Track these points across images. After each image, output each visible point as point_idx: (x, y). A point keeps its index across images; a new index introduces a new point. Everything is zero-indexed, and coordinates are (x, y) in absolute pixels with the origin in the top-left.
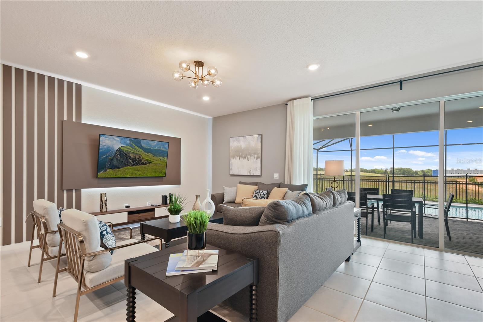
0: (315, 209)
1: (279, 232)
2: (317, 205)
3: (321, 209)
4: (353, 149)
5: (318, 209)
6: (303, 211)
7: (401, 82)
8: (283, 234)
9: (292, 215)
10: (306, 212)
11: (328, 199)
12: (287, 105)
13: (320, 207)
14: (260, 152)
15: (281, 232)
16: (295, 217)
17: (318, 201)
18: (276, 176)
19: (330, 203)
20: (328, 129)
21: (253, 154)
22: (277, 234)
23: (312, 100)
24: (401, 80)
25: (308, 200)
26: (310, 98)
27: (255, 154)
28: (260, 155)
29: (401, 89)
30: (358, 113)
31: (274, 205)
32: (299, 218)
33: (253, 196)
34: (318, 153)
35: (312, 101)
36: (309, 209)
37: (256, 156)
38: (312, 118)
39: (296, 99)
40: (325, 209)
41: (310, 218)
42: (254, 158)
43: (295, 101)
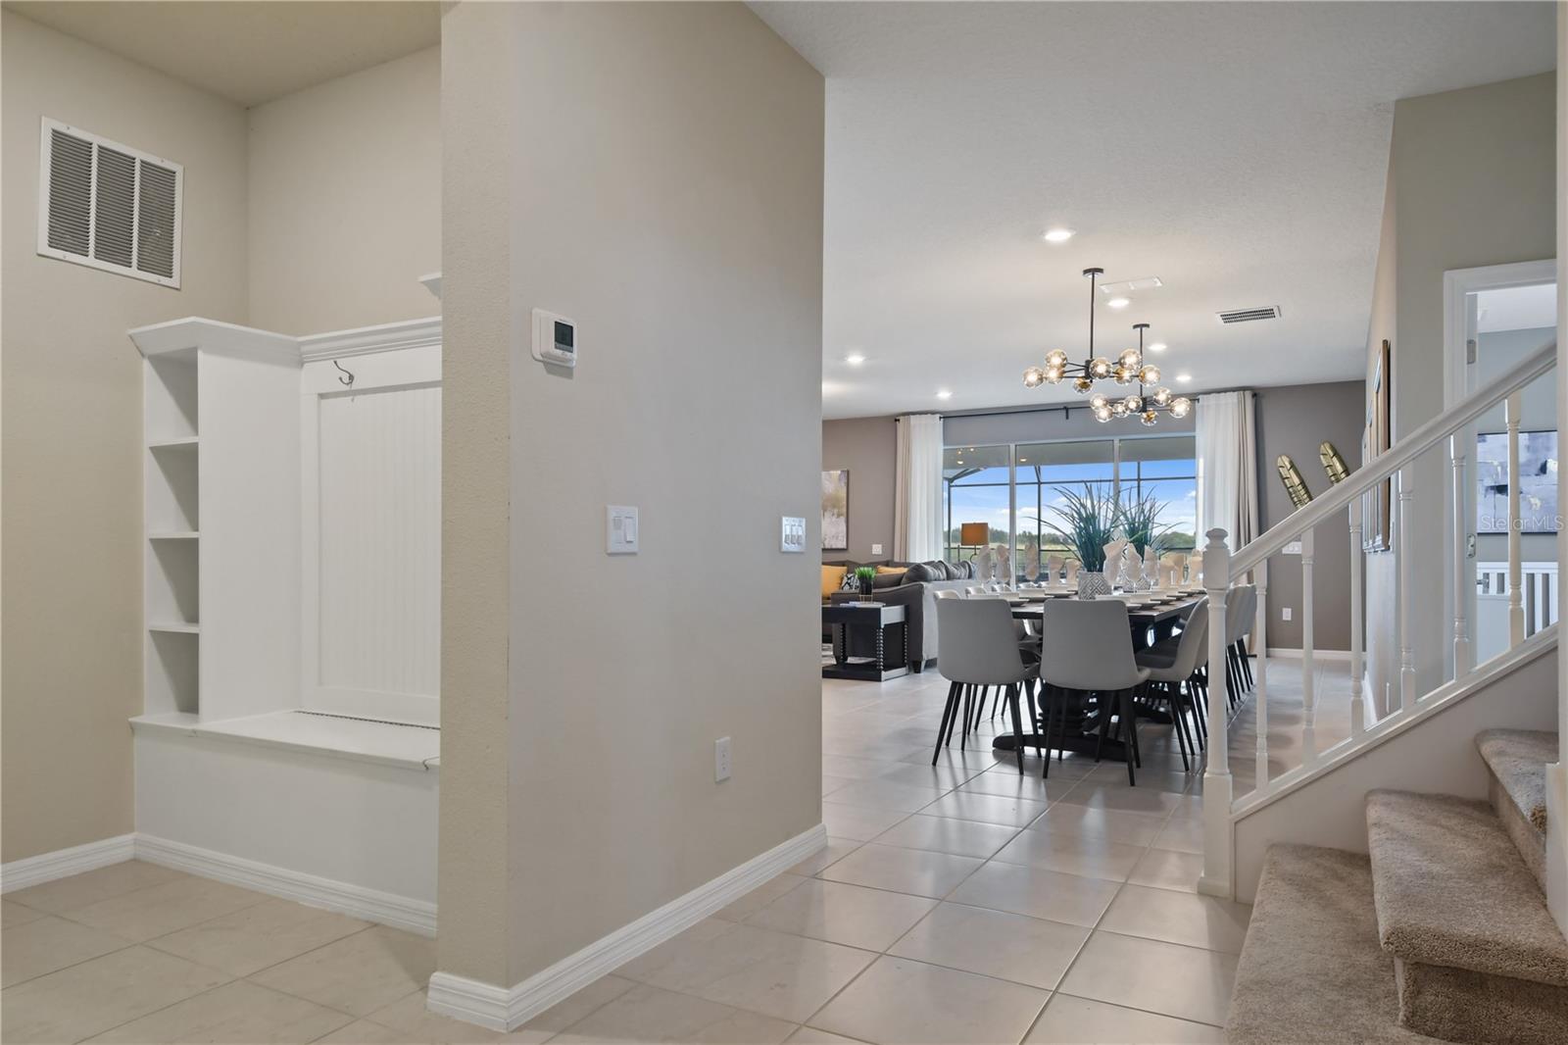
0: (949, 577)
2: (951, 573)
3: (955, 578)
5: (952, 577)
6: (939, 574)
7: (1067, 409)
8: (926, 586)
9: (931, 576)
10: (942, 576)
12: (898, 422)
13: (954, 575)
14: (845, 503)
15: (924, 585)
16: (934, 578)
17: (952, 568)
18: (877, 549)
21: (830, 506)
22: (922, 586)
23: (940, 418)
25: (942, 566)
26: (938, 415)
27: (834, 507)
28: (845, 510)
29: (1067, 418)
30: (1012, 446)
31: (914, 568)
32: (936, 580)
33: (841, 584)
35: (940, 420)
36: (944, 574)
37: (836, 511)
38: (941, 448)
39: (913, 413)
40: (959, 578)
41: (945, 582)
42: (833, 515)
43: (912, 416)
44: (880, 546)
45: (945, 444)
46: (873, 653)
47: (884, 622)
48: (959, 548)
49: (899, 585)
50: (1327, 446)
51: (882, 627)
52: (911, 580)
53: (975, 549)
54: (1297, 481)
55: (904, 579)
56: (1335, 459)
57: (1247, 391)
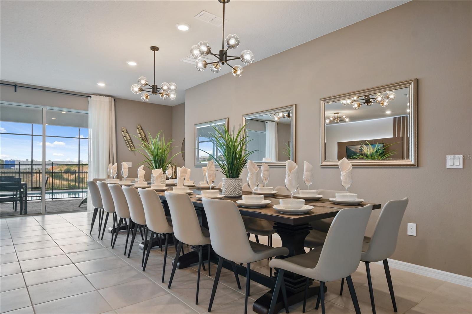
24: (16, 85)
50: (139, 125)
56: (142, 131)
57: (112, 98)
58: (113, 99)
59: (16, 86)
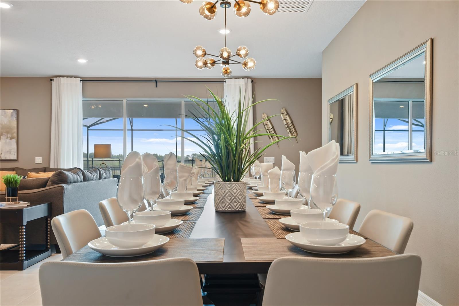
0: (85, 179)
1: (64, 187)
2: (87, 176)
3: (89, 179)
4: (133, 129)
5: (87, 179)
6: (77, 178)
8: (66, 188)
9: (70, 180)
10: (79, 179)
11: (95, 173)
12: (52, 81)
13: (89, 178)
14: (16, 131)
15: (65, 187)
16: (72, 181)
17: (87, 173)
18: (39, 160)
19: (97, 177)
20: (100, 106)
21: (5, 133)
22: (63, 187)
23: (80, 80)
25: (80, 172)
26: (79, 79)
27: (8, 133)
28: (16, 135)
30: (125, 101)
31: (59, 173)
32: (75, 182)
34: (89, 131)
35: (80, 82)
36: (81, 177)
37: (9, 135)
38: (80, 99)
39: (63, 76)
40: (92, 180)
41: (82, 183)
42: (7, 138)
43: (62, 78)
44: (41, 158)
45: (83, 98)
46: (16, 239)
47: (26, 219)
48: (93, 160)
49: (45, 187)
50: (284, 109)
51: (25, 223)
52: (54, 183)
53: (103, 160)
54: (271, 127)
55: (49, 182)
56: (287, 116)
57: (248, 79)
58: (250, 80)
59: (156, 81)
